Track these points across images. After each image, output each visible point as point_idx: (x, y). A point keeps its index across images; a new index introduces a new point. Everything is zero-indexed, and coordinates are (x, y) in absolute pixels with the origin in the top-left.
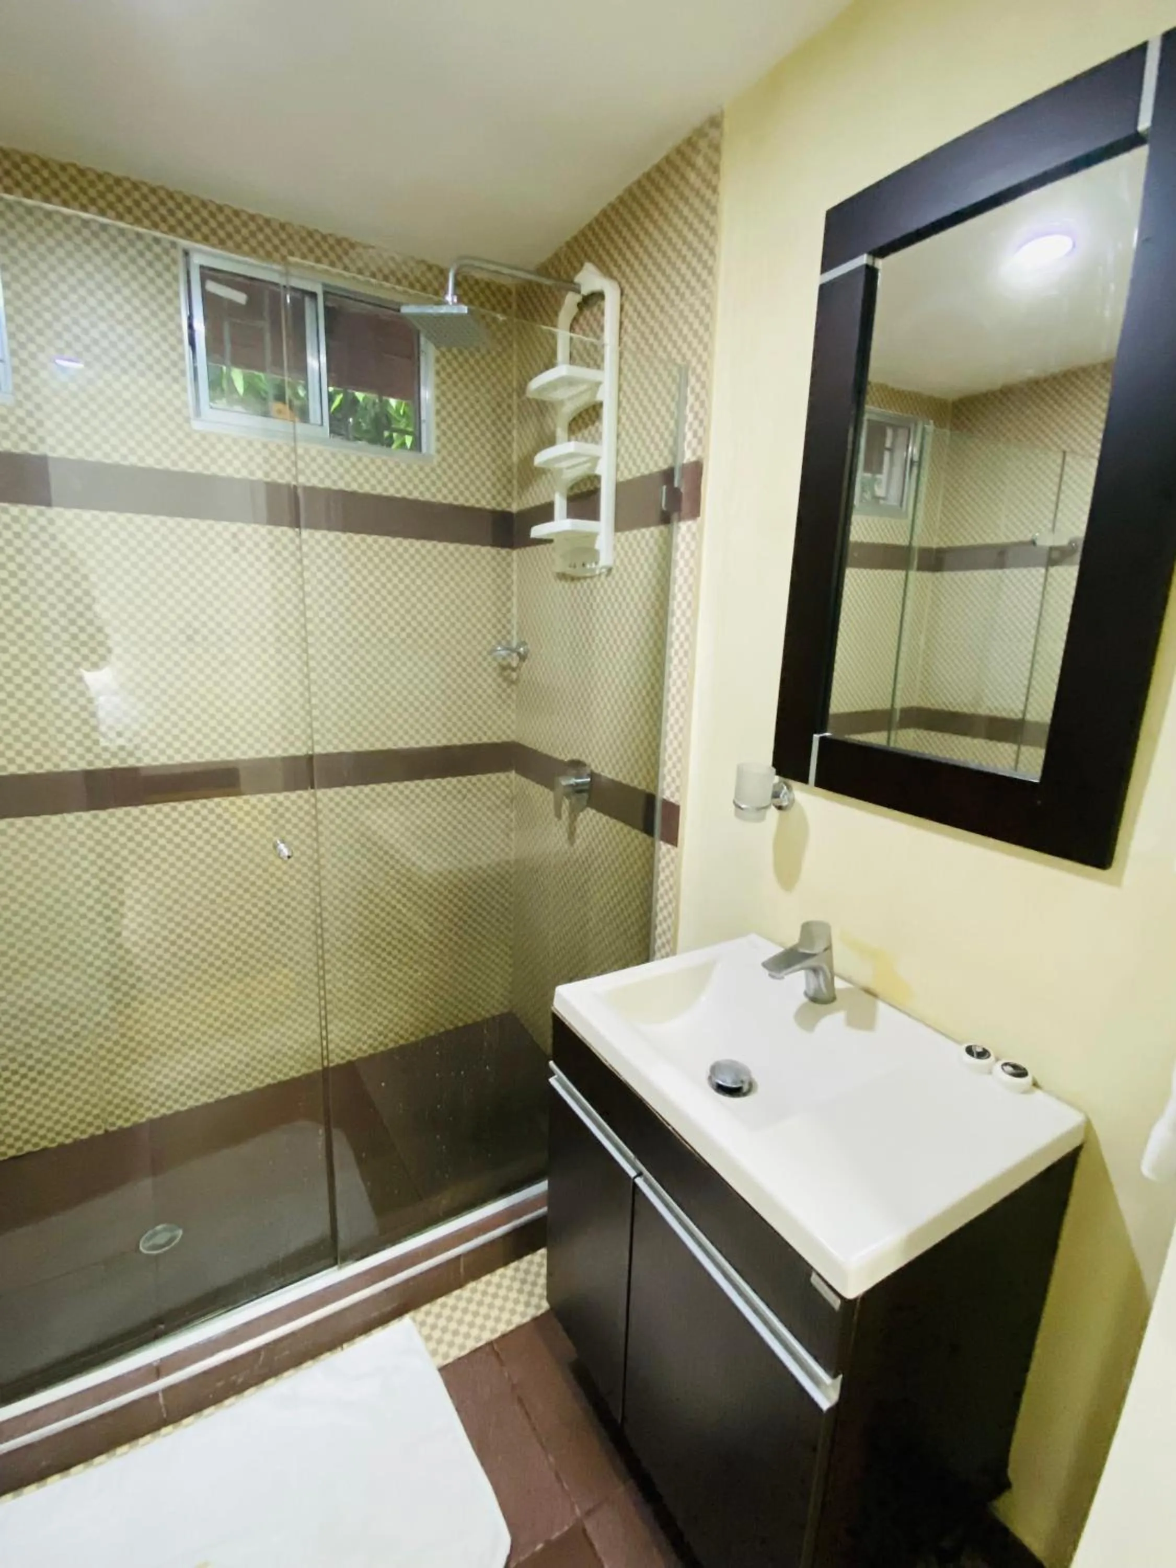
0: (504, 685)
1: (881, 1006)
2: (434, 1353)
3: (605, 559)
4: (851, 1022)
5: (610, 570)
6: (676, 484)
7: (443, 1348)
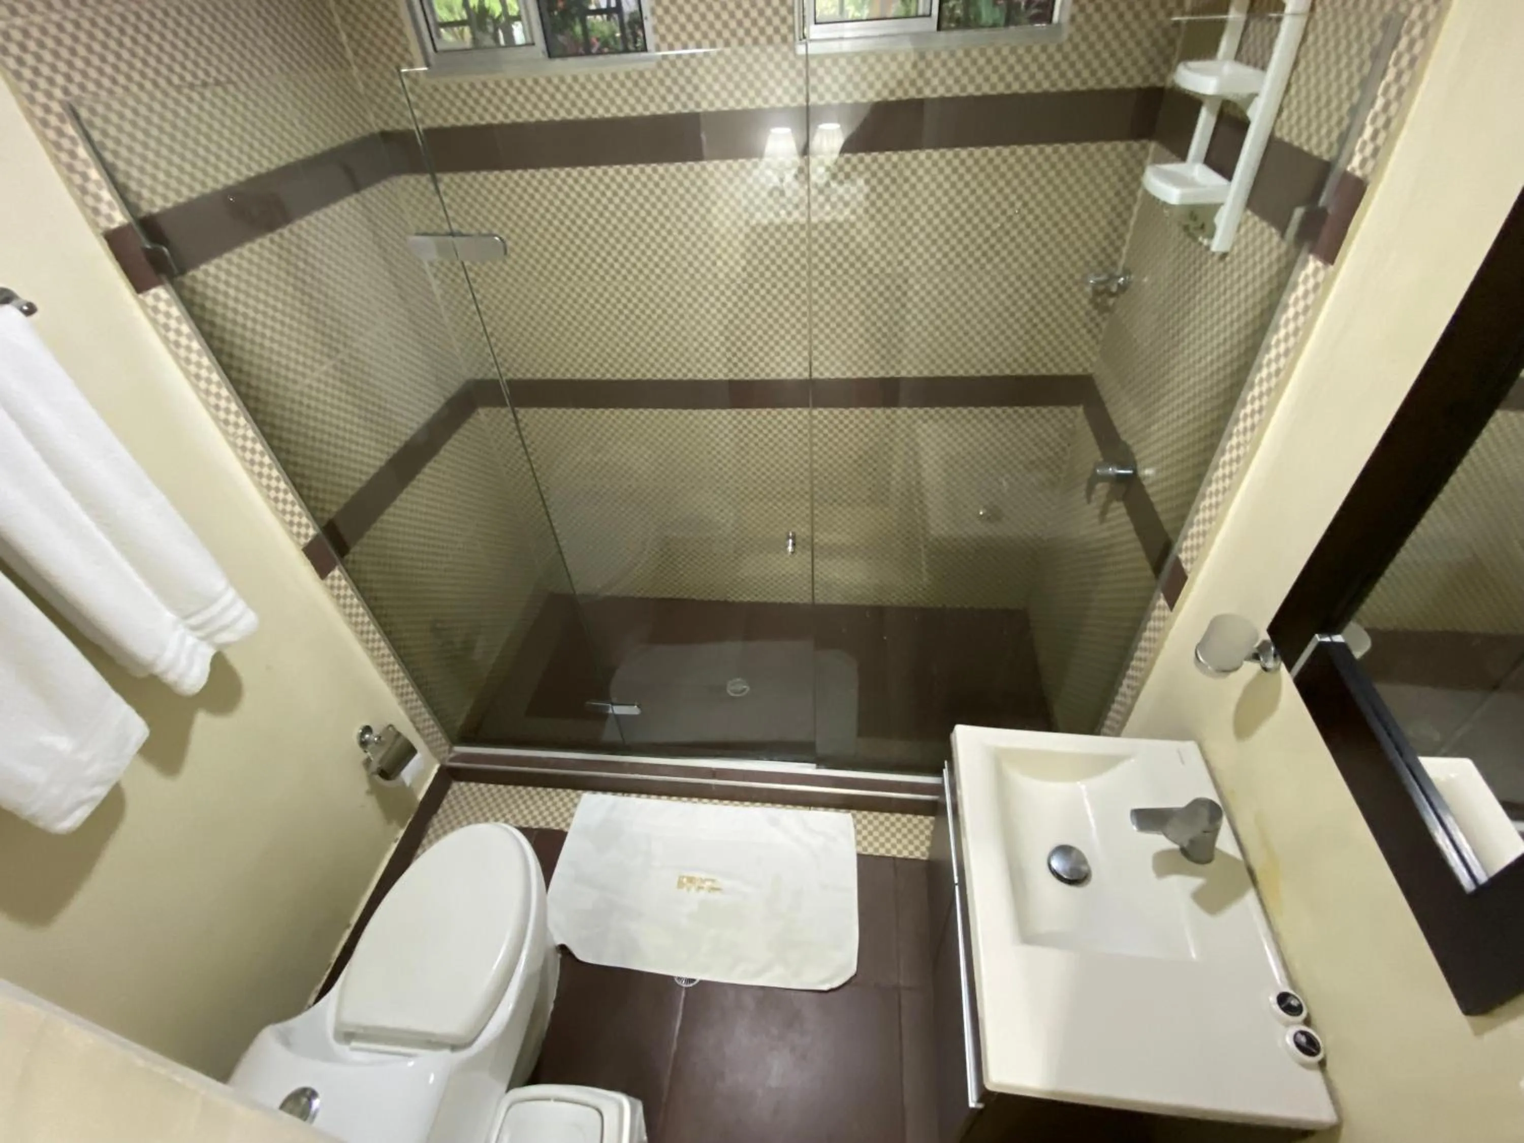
0: (1095, 313)
1: (1250, 897)
2: (858, 843)
3: (1218, 244)
4: (1199, 897)
5: (1224, 256)
6: (1322, 201)
7: (865, 844)
